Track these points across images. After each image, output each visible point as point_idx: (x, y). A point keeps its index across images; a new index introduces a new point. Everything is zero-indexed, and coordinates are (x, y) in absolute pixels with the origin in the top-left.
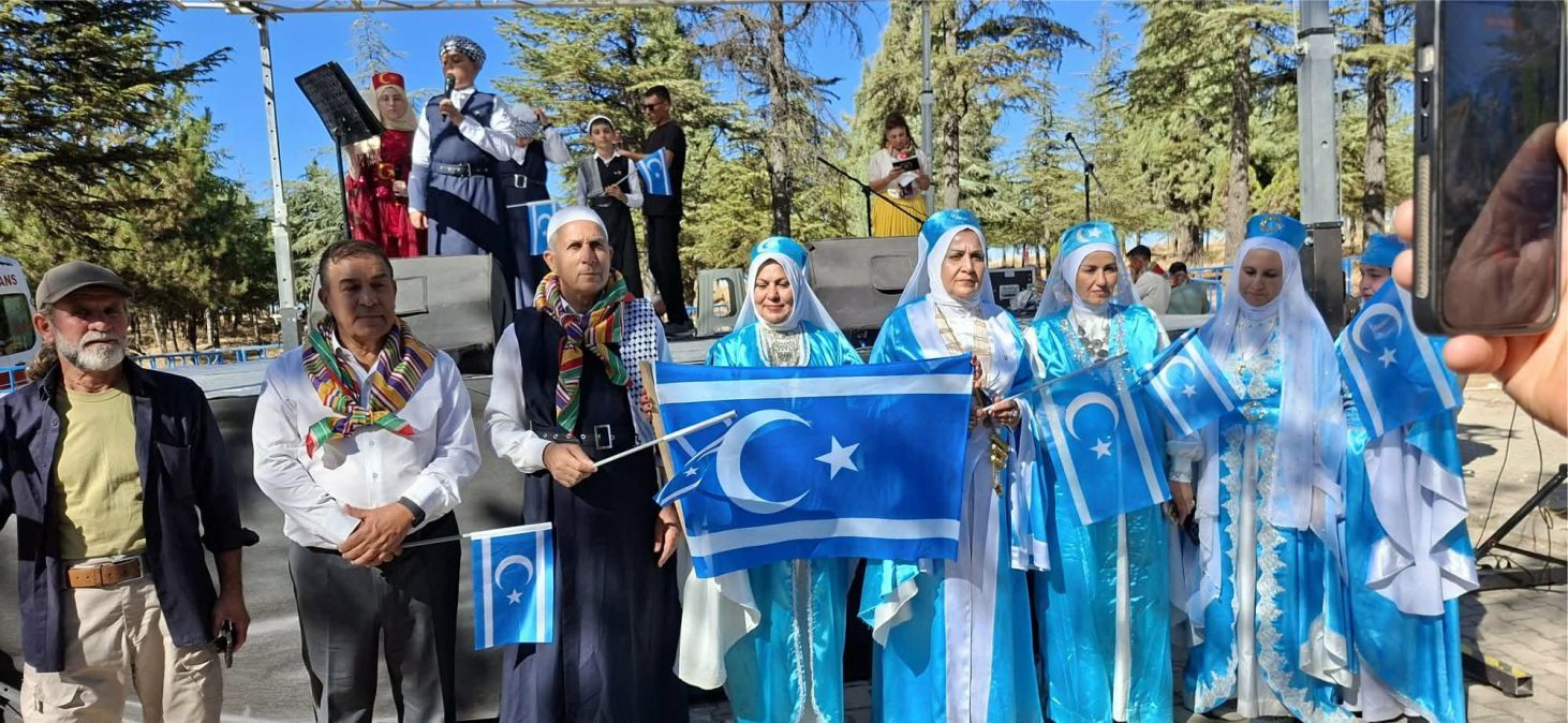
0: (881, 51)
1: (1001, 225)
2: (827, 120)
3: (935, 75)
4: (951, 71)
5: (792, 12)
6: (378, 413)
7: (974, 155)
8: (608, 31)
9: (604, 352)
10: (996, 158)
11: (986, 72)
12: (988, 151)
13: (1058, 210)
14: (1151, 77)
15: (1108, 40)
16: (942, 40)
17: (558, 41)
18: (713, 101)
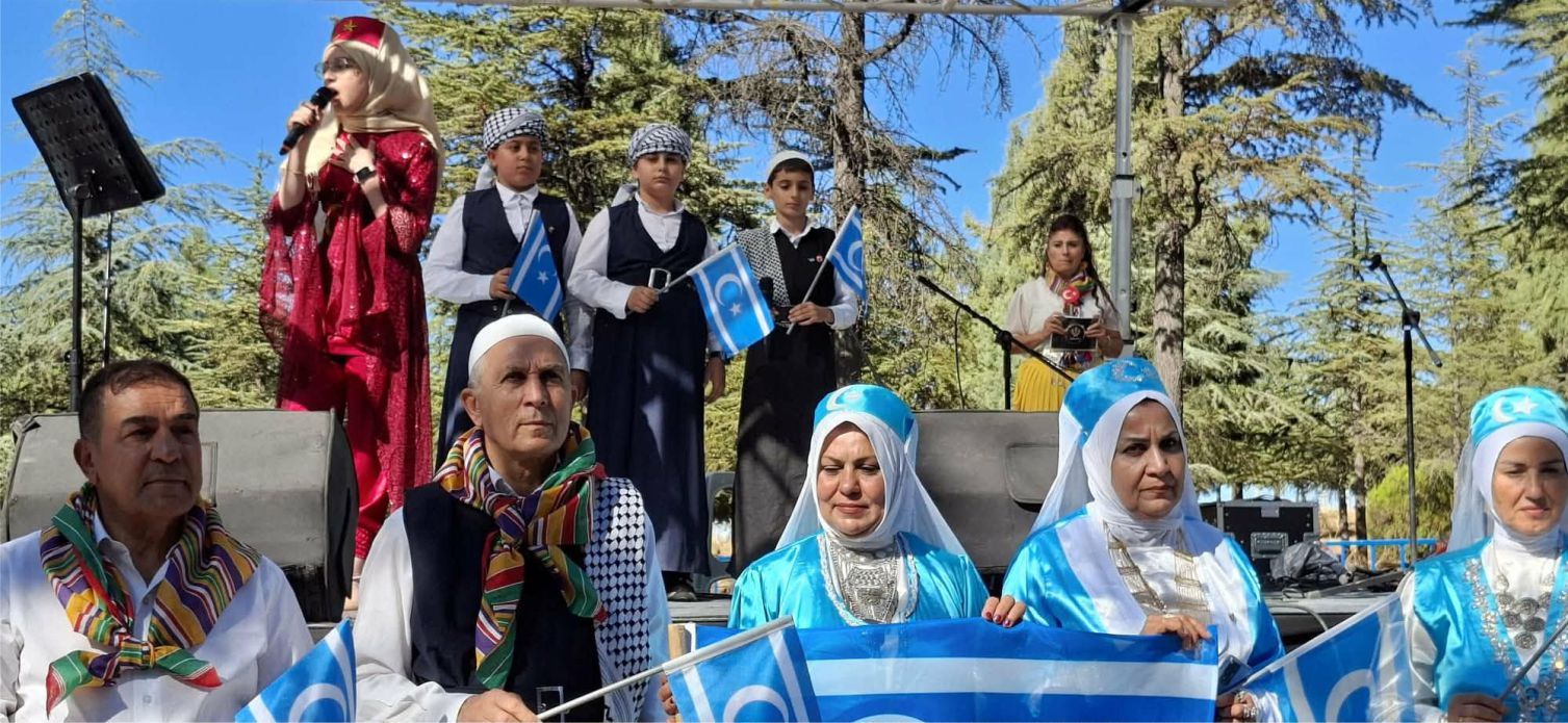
0: (1044, 107)
1: (1269, 439)
2: (936, 221)
3: (1140, 152)
4: (1172, 144)
5: (880, 29)
6: (164, 651)
7: (1216, 304)
8: (543, 47)
9: (560, 561)
10: (1259, 310)
11: (1237, 149)
12: (1245, 298)
13: (1379, 417)
14: (1549, 172)
15: (1478, 105)
16: (1159, 91)
17: (454, 62)
18: (728, 178)
